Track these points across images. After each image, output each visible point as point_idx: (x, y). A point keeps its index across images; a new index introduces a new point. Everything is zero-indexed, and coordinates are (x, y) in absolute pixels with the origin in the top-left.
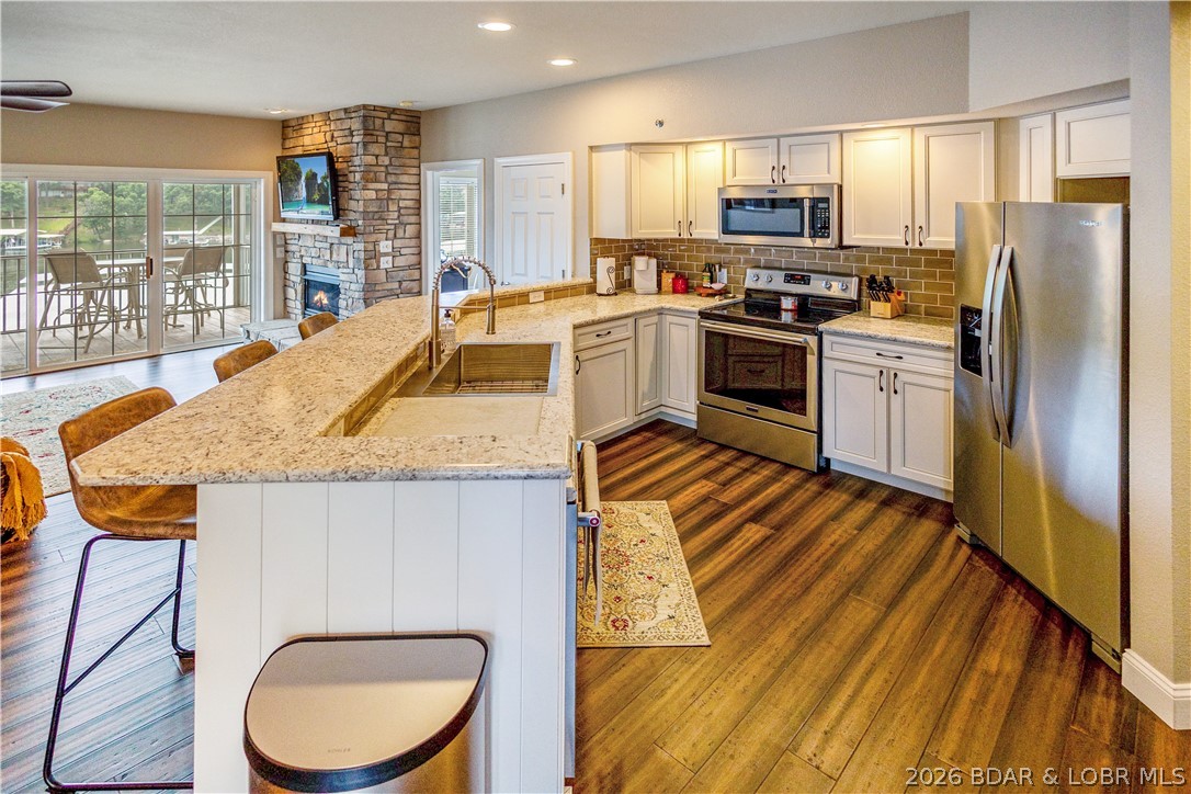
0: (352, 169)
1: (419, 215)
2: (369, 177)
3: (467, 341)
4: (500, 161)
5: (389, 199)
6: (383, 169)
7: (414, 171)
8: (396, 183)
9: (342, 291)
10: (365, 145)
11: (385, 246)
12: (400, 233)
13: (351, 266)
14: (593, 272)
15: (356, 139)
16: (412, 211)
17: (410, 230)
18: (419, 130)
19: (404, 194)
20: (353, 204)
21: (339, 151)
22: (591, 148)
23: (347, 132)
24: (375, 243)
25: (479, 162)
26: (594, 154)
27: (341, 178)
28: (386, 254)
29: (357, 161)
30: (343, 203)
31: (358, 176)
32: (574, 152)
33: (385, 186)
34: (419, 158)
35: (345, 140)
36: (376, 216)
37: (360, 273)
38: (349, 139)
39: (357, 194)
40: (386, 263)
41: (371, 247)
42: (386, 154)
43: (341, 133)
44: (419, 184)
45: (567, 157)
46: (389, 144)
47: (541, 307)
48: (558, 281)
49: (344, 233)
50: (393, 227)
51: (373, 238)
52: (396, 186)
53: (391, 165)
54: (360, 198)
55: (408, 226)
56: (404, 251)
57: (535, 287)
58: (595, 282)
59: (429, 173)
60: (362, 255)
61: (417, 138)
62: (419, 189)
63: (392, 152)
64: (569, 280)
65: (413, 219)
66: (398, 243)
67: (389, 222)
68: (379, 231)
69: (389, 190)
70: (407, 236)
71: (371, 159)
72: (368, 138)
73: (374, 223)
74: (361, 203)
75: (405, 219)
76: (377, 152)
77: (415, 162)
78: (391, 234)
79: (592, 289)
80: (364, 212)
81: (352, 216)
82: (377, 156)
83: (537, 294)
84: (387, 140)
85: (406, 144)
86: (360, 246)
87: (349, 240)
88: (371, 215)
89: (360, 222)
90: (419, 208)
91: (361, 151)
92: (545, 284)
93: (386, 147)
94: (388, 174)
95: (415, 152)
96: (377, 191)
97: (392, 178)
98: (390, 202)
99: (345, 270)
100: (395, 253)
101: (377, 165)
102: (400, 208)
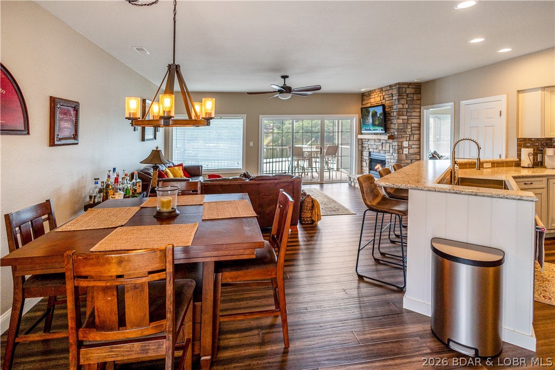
0: (393, 111)
1: (420, 130)
2: (400, 113)
3: (461, 177)
4: (463, 103)
5: (407, 123)
6: (405, 110)
7: (418, 110)
8: (411, 116)
9: (387, 163)
10: (399, 100)
11: (405, 144)
12: (412, 139)
13: (391, 152)
14: (519, 155)
15: (394, 98)
16: (417, 129)
17: (416, 137)
18: (420, 91)
19: (414, 121)
20: (392, 126)
21: (387, 103)
22: (519, 91)
23: (390, 95)
24: (402, 142)
25: (452, 104)
26: (520, 95)
27: (387, 115)
28: (406, 148)
29: (395, 107)
30: (388, 125)
31: (395, 114)
32: (508, 94)
33: (406, 117)
34: (420, 104)
35: (390, 99)
36: (402, 130)
37: (396, 155)
38: (391, 98)
39: (395, 121)
40: (406, 151)
41: (400, 144)
42: (407, 103)
43: (388, 96)
44: (420, 116)
45: (504, 98)
46: (408, 99)
49: (390, 138)
50: (409, 135)
51: (401, 140)
52: (410, 117)
53: (408, 108)
54: (396, 123)
55: (415, 135)
56: (413, 146)
57: (487, 160)
58: (520, 160)
59: (425, 111)
60: (397, 147)
61: (419, 95)
62: (420, 118)
63: (409, 102)
64: (503, 158)
65: (417, 132)
66: (411, 143)
67: (407, 133)
68: (402, 137)
69: (408, 119)
70: (415, 139)
71: (401, 106)
72: (400, 97)
73: (402, 133)
74: (396, 125)
75: (414, 132)
76: (403, 103)
77: (418, 106)
78: (408, 139)
79: (518, 164)
80: (398, 129)
81: (392, 131)
82: (403, 105)
83: (488, 164)
84: (407, 97)
85: (415, 98)
86: (396, 144)
87: (391, 141)
89: (396, 133)
90: (420, 127)
91: (397, 103)
92: (491, 159)
93: (407, 100)
94: (407, 112)
95: (418, 102)
96: (403, 119)
97: (408, 114)
98: (408, 125)
99: (388, 154)
100: (410, 147)
101: (403, 108)
102: (412, 127)
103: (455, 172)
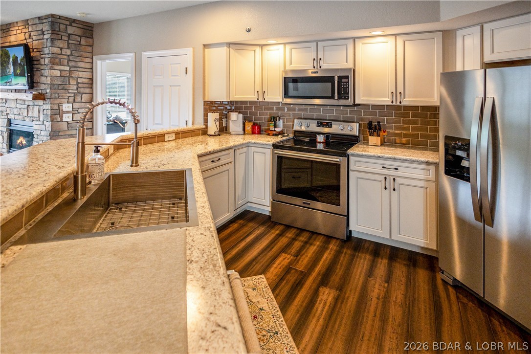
0: (43, 56)
1: (92, 88)
2: (55, 61)
4: (145, 54)
5: (70, 77)
6: (65, 57)
7: (89, 60)
8: (75, 67)
9: (35, 136)
10: (52, 40)
11: (66, 107)
12: (78, 99)
13: (41, 119)
14: (206, 121)
15: (46, 37)
16: (87, 86)
17: (85, 97)
18: (92, 35)
19: (81, 74)
20: (43, 79)
21: (34, 44)
22: (205, 46)
23: (40, 32)
24: (59, 105)
25: (132, 55)
26: (206, 50)
27: (35, 63)
28: (68, 112)
29: (46, 51)
30: (36, 79)
31: (47, 61)
32: (194, 48)
33: (67, 68)
34: (92, 52)
35: (39, 37)
36: (60, 87)
37: (48, 124)
38: (41, 37)
39: (46, 72)
40: (67, 118)
41: (56, 107)
42: (68, 48)
43: (36, 33)
44: (92, 69)
45: (189, 51)
46: (70, 42)
47: (173, 144)
48: (182, 127)
49: (36, 98)
50: (73, 95)
51: (58, 101)
52: (76, 69)
53: (72, 54)
54: (48, 76)
55: (84, 95)
56: (80, 111)
57: (169, 130)
58: (207, 127)
59: (99, 62)
60: (49, 112)
61: (90, 40)
62: (92, 72)
63: (73, 47)
64: (190, 126)
65: (88, 90)
66: (76, 105)
67: (70, 91)
68: (63, 97)
69: (70, 71)
70: (83, 100)
71: (56, 50)
72: (54, 36)
73: (59, 91)
74: (49, 78)
75: (82, 90)
76: (61, 46)
77: (89, 55)
78: (71, 99)
79: (204, 132)
80: (51, 84)
81: (43, 87)
82: (61, 49)
83: (170, 135)
84: (69, 39)
85: (83, 42)
86: (48, 106)
87: (40, 102)
88: (56, 86)
89: (48, 91)
90: (92, 84)
91: (49, 44)
92: (175, 129)
93: (68, 44)
94: (69, 60)
95: (89, 49)
96: (61, 71)
97: (71, 64)
98: (71, 79)
99: (37, 123)
100: (74, 112)
101: (61, 54)
102: (78, 83)
103: (84, 178)
